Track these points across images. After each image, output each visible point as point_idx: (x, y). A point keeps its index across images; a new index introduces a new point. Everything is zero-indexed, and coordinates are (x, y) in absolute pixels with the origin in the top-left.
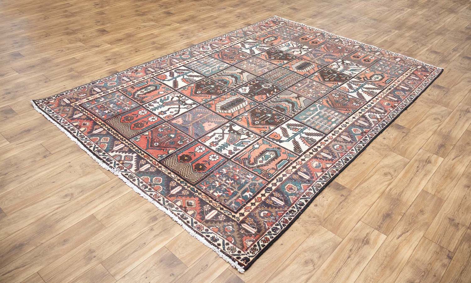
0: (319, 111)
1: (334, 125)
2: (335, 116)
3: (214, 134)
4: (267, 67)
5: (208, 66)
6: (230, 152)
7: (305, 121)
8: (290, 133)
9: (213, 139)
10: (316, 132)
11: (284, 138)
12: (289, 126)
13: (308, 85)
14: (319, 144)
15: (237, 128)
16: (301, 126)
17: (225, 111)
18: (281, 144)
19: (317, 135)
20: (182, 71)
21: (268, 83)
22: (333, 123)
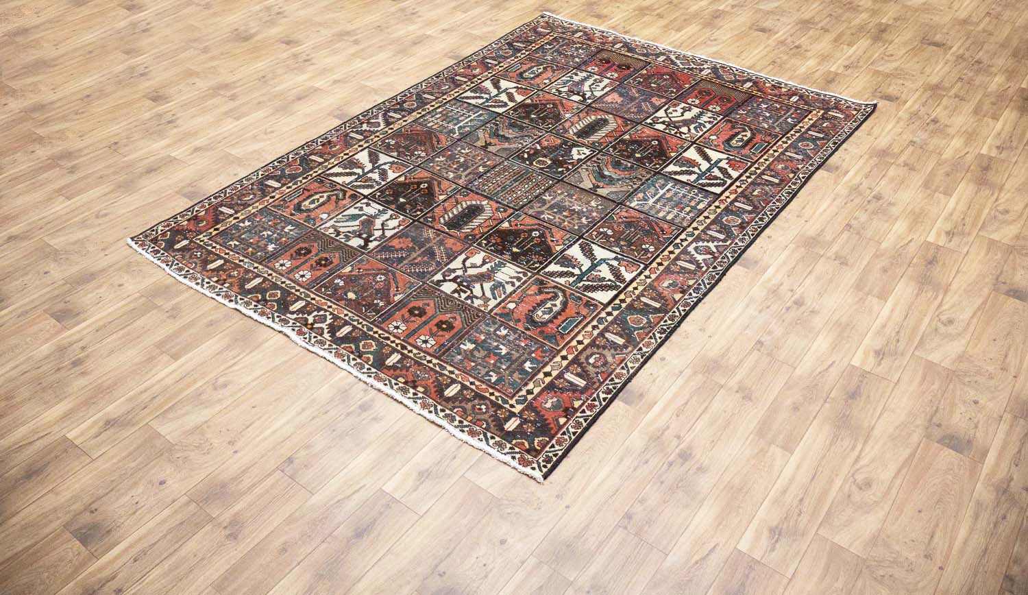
0: (456, 127)
1: (440, 110)
2: (433, 122)
3: (603, 89)
4: (547, 206)
5: (670, 199)
6: (576, 75)
7: (481, 112)
8: (504, 97)
9: (602, 85)
10: (469, 101)
11: (513, 91)
12: (506, 105)
13: (465, 170)
14: (467, 88)
15: (576, 98)
16: (488, 106)
17: (599, 117)
18: (516, 85)
19: (467, 98)
20: (711, 182)
21: (541, 169)
22: (441, 112)
